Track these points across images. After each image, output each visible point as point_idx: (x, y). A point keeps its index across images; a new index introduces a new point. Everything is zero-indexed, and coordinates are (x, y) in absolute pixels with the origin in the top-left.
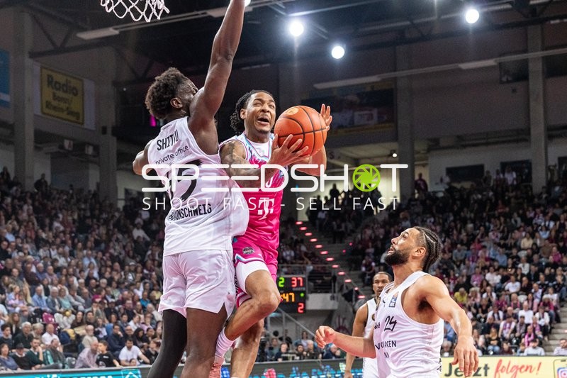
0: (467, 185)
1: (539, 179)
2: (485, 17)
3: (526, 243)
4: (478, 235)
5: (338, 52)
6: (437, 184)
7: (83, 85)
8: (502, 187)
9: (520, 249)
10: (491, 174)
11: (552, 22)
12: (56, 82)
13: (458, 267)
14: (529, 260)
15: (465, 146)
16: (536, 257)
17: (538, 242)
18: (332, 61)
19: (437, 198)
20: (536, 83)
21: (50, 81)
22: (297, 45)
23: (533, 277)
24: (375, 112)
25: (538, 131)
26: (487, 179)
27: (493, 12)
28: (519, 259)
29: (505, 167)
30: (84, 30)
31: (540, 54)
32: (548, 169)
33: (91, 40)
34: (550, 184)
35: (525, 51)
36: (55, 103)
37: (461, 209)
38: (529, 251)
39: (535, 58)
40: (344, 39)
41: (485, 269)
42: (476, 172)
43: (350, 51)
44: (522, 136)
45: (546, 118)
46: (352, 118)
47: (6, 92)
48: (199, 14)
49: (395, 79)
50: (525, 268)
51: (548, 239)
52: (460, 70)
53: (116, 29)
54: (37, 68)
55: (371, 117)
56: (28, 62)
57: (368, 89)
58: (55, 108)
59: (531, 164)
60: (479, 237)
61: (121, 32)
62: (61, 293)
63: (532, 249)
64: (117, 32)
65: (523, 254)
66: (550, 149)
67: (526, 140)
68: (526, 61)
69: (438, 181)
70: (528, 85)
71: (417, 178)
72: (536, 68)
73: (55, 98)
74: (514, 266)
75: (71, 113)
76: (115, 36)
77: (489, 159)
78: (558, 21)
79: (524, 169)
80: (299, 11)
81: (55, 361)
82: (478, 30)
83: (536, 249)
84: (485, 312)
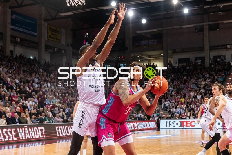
0: (185, 64)
1: (207, 63)
2: (190, 11)
3: (203, 83)
4: (188, 80)
5: (144, 21)
6: (175, 64)
7: (61, 30)
8: (196, 65)
9: (201, 85)
10: (192, 60)
11: (211, 13)
12: (52, 29)
13: (182, 90)
14: (204, 88)
15: (184, 52)
16: (206, 87)
17: (207, 83)
18: (142, 24)
19: (175, 68)
20: (206, 32)
21: (51, 29)
22: (131, 19)
24: (156, 41)
25: (207, 47)
26: (192, 62)
27: (193, 10)
28: (200, 87)
29: (197, 59)
30: (62, 12)
31: (208, 23)
32: (210, 59)
33: (65, 16)
34: (210, 65)
35: (203, 22)
36: (52, 36)
38: (204, 85)
39: (206, 24)
40: (146, 17)
41: (190, 91)
42: (187, 60)
43: (148, 21)
44: (202, 49)
45: (209, 44)
46: (148, 43)
47: (36, 32)
48: (99, 8)
49: (162, 30)
50: (203, 91)
52: (182, 28)
53: (72, 12)
54: (46, 25)
55: (154, 42)
56: (43, 22)
57: (154, 33)
58: (52, 38)
59: (204, 58)
60: (188, 81)
61: (74, 14)
62: (52, 98)
63: (205, 85)
64: (73, 13)
65: (202, 86)
66: (211, 53)
67: (203, 50)
68: (203, 25)
69: (176, 63)
70: (204, 33)
71: (169, 62)
72: (206, 28)
73: (52, 34)
74: (200, 90)
75: (57, 39)
76: (72, 15)
77: (191, 56)
78: (213, 13)
80: (131, 8)
81: (49, 121)
82: (188, 15)
84: (190, 105)
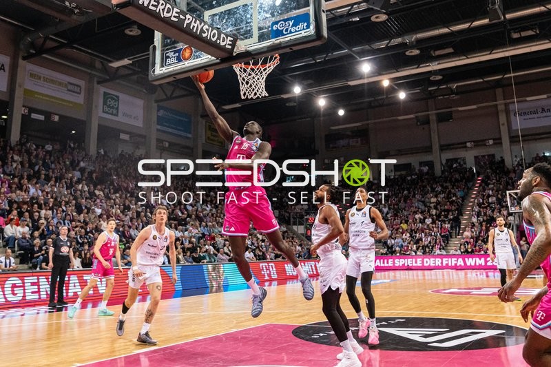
0: (403, 173)
1: (438, 170)
2: (407, 95)
3: (433, 200)
4: (410, 196)
5: (341, 112)
8: (421, 174)
9: (431, 203)
10: (415, 166)
11: (439, 98)
12: (212, 129)
13: (402, 211)
14: (436, 208)
15: (402, 155)
16: (439, 207)
17: (439, 199)
18: (339, 116)
20: (434, 125)
21: (210, 128)
22: (322, 110)
23: (438, 216)
24: (359, 139)
25: (436, 147)
26: (414, 169)
27: (412, 94)
28: (430, 207)
29: (421, 164)
30: (225, 105)
31: (435, 112)
32: (442, 164)
33: (229, 109)
34: (443, 172)
35: (428, 111)
36: (212, 138)
37: (402, 184)
39: (432, 114)
40: (344, 107)
41: (415, 213)
42: (407, 167)
43: (346, 112)
44: (428, 150)
45: (439, 141)
46: (349, 142)
47: (190, 133)
48: (277, 97)
49: (368, 124)
50: (434, 212)
51: (444, 197)
52: (398, 120)
53: (239, 104)
54: (204, 123)
55: (357, 142)
56: (200, 119)
57: (356, 129)
58: (212, 140)
59: (433, 163)
61: (241, 106)
62: (213, 226)
63: (436, 203)
65: (432, 205)
66: (442, 155)
67: (429, 151)
68: (428, 115)
70: (430, 126)
72: (433, 118)
73: (212, 135)
74: (429, 211)
75: (220, 142)
76: (239, 107)
77: (414, 160)
79: (430, 164)
80: (322, 95)
81: (210, 259)
82: (405, 102)
83: (438, 203)
84: (416, 233)
